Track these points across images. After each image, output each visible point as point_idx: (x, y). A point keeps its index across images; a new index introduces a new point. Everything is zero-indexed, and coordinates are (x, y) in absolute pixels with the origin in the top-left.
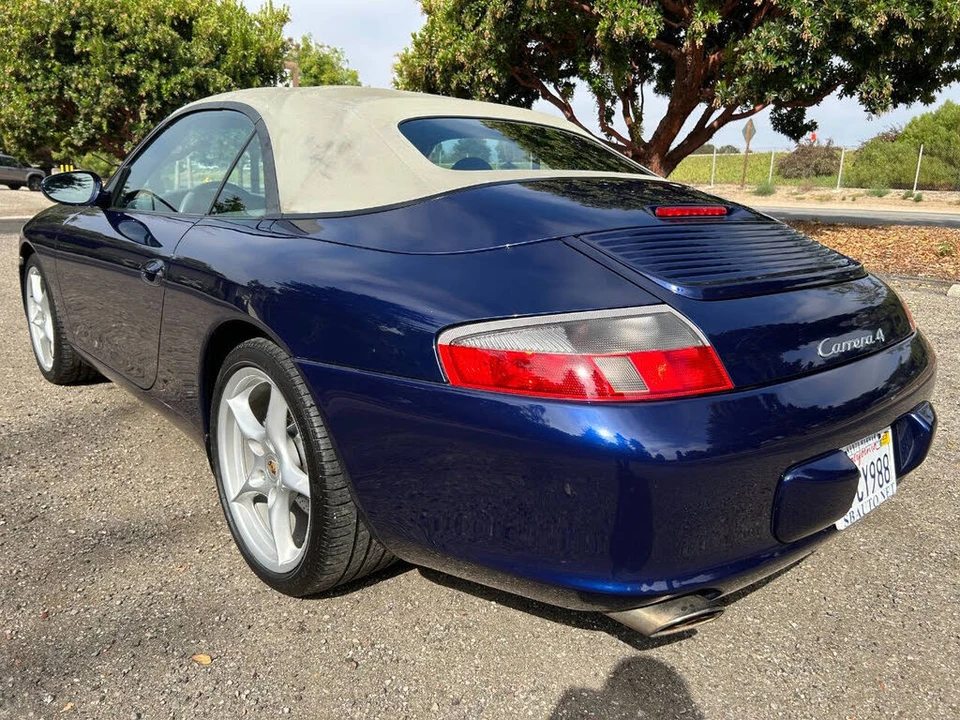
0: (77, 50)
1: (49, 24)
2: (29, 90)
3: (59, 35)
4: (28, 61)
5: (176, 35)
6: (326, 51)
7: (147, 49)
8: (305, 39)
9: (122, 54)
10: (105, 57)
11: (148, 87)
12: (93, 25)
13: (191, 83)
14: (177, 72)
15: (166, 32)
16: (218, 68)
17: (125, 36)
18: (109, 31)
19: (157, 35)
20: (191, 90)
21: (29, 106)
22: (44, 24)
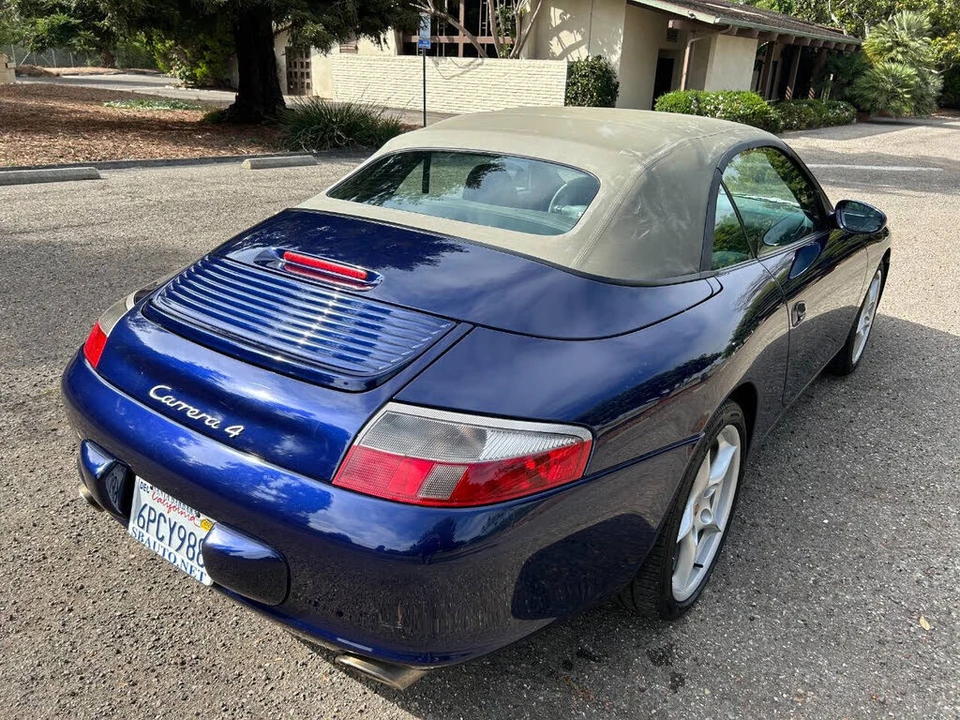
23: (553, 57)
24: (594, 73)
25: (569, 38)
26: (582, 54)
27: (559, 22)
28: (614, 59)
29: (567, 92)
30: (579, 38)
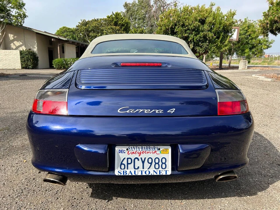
0: (175, 31)
1: (169, 25)
3: (172, 28)
5: (199, 24)
6: (252, 22)
7: (192, 29)
8: (245, 19)
9: (186, 31)
10: (181, 32)
11: (190, 39)
12: (179, 24)
13: (202, 36)
14: (199, 34)
15: (197, 23)
16: (211, 32)
17: (187, 26)
18: (183, 25)
19: (195, 25)
22: (168, 26)
23: (12, 49)
24: (30, 54)
25: (17, 44)
26: (23, 48)
27: (12, 38)
28: (35, 49)
29: (21, 60)
30: (21, 43)
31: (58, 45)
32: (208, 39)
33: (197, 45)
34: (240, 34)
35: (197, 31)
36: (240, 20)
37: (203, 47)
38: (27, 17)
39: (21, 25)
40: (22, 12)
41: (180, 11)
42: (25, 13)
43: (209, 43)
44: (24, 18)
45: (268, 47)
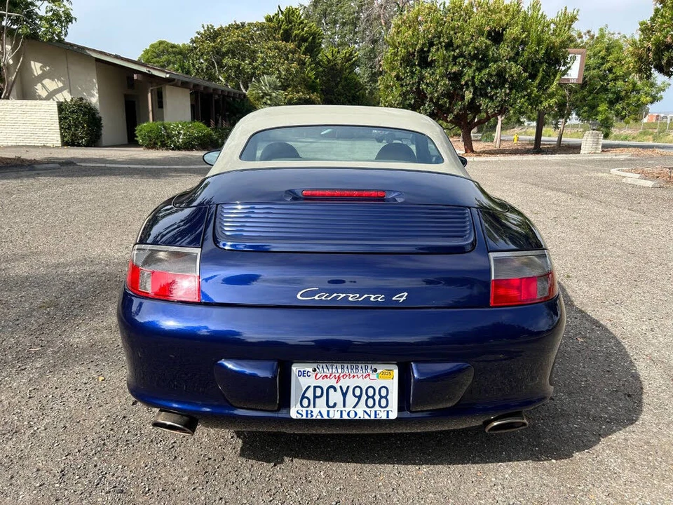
0: (429, 59)
1: (416, 45)
2: (402, 86)
3: (422, 50)
4: (404, 68)
5: (489, 42)
6: (616, 37)
7: (470, 54)
8: (601, 30)
9: (455, 58)
10: (444, 63)
11: (466, 78)
12: (440, 43)
13: (494, 73)
14: (487, 66)
15: (483, 41)
16: (516, 62)
17: (458, 47)
18: (449, 46)
19: (477, 44)
20: (494, 78)
21: (400, 95)
22: (414, 45)
23: (40, 98)
24: (81, 110)
25: (51, 85)
26: (66, 96)
27: (40, 72)
28: (94, 100)
29: (60, 125)
30: (61, 85)
31: (150, 91)
32: (509, 80)
33: (481, 94)
34: (588, 68)
35: (482, 58)
36: (589, 32)
37: (496, 97)
38: (74, 21)
39: (61, 41)
40: (63, 9)
41: (442, 9)
42: (70, 11)
43: (511, 89)
44: (67, 22)
45: (655, 99)
